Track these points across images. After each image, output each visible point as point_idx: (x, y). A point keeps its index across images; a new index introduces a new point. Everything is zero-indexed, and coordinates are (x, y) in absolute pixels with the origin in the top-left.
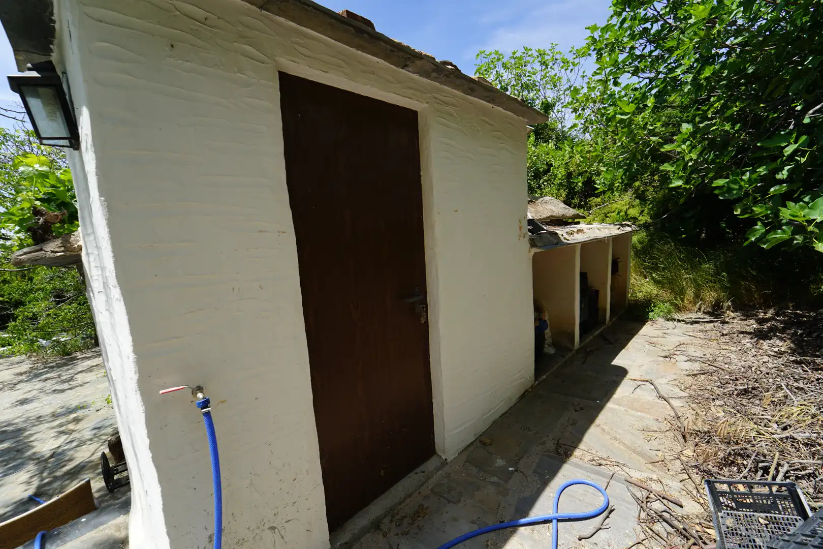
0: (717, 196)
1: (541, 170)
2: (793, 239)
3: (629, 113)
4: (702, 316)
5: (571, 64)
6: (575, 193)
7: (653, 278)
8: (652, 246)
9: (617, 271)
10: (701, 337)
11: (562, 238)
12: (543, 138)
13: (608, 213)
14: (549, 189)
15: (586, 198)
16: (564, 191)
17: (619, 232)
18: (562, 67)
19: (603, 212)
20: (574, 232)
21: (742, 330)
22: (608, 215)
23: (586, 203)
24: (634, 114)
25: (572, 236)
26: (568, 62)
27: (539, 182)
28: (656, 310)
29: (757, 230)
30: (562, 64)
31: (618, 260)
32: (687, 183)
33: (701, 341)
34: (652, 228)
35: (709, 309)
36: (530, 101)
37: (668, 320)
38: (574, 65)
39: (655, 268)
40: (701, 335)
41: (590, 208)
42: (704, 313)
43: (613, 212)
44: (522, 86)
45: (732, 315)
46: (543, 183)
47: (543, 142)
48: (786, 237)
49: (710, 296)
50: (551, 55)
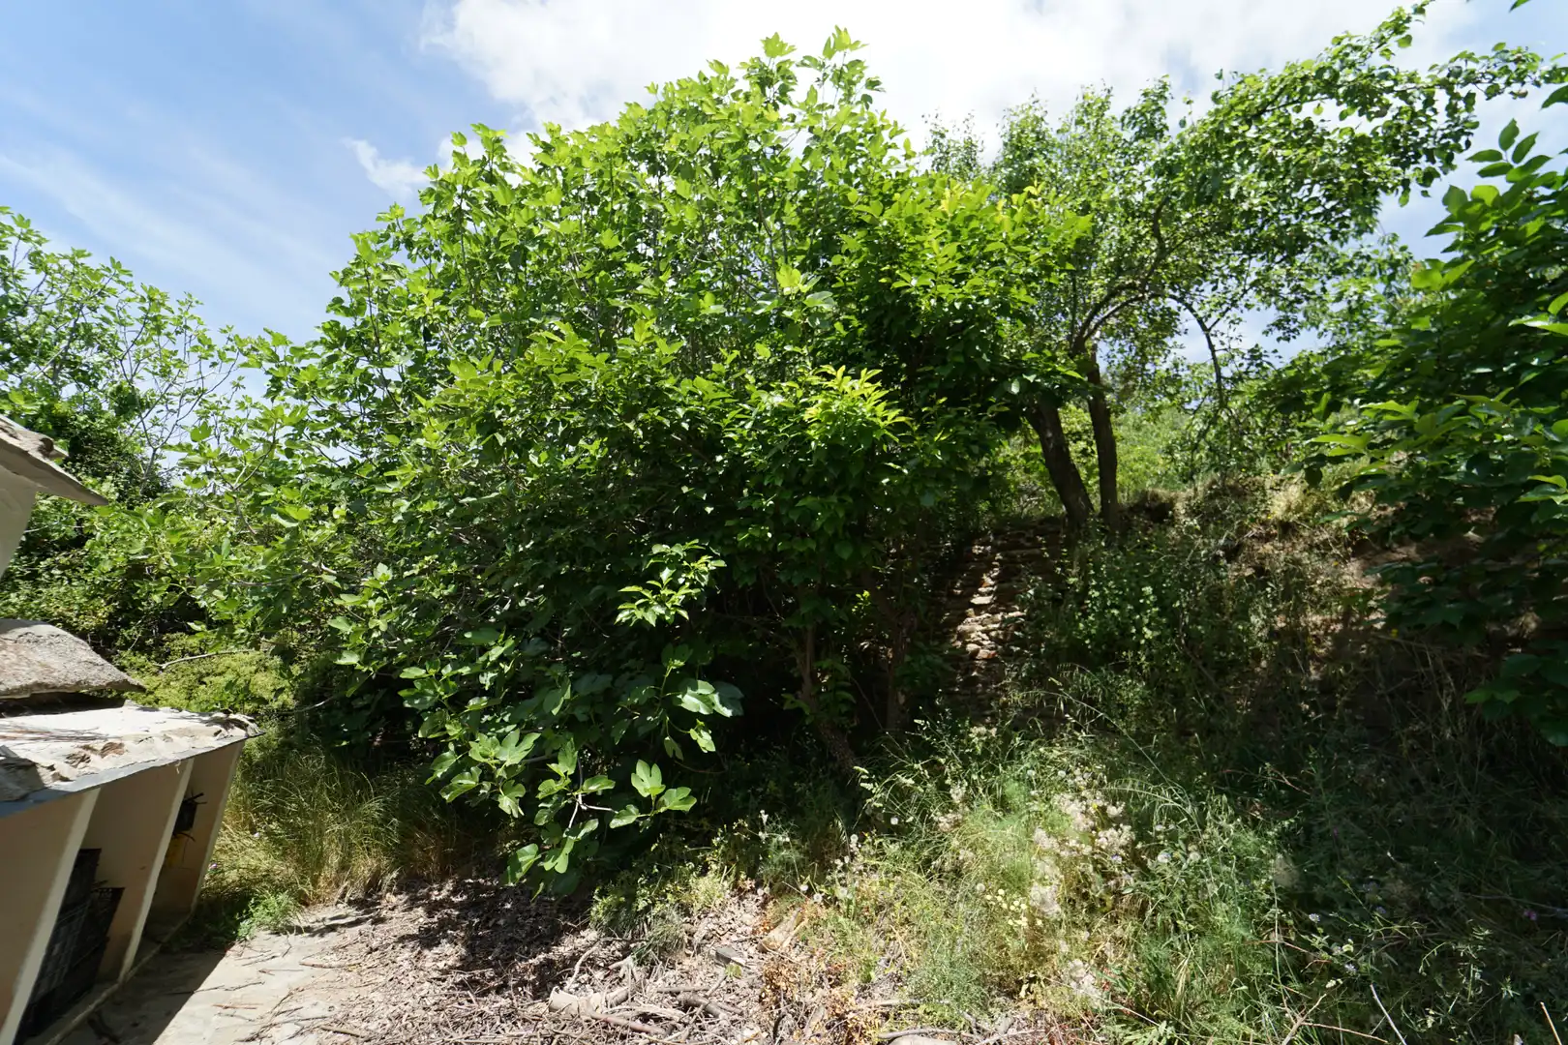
0: (402, 699)
1: (56, 536)
2: (480, 787)
3: (296, 521)
4: (343, 913)
5: (215, 354)
6: (138, 615)
7: (269, 833)
8: (282, 760)
9: (190, 825)
10: (334, 964)
11: (46, 777)
12: (90, 464)
13: (208, 674)
14: (62, 589)
15: (163, 631)
16: (109, 603)
17: (215, 743)
18: (195, 349)
19: (196, 670)
20: (93, 750)
21: (404, 933)
22: (205, 680)
23: (159, 643)
24: (304, 524)
25: (82, 764)
26: (211, 347)
27: (38, 563)
28: (259, 913)
29: (446, 759)
30: (195, 342)
31: (197, 800)
32: (365, 662)
33: (331, 975)
34: (292, 721)
35: (360, 895)
36: (84, 368)
37: (277, 934)
38: (221, 355)
39: (277, 810)
40: (333, 960)
41: (165, 656)
42: (350, 903)
43: (220, 674)
44: (75, 329)
45: (394, 899)
46: (48, 569)
47: (87, 473)
48: (473, 783)
49: (365, 866)
50: (177, 313)
